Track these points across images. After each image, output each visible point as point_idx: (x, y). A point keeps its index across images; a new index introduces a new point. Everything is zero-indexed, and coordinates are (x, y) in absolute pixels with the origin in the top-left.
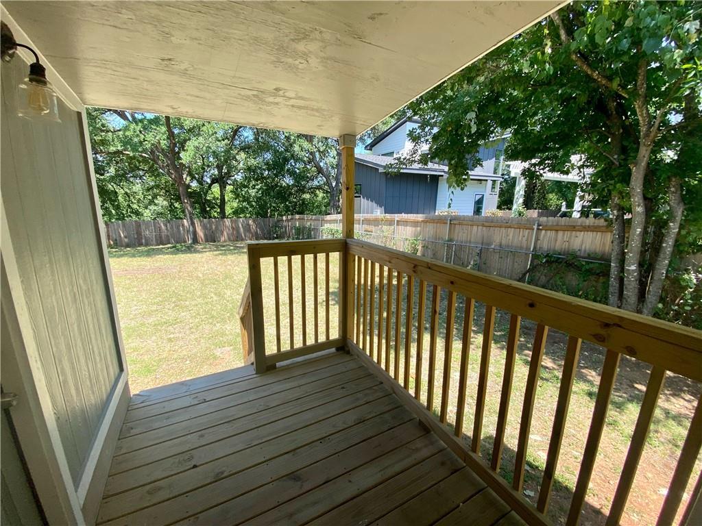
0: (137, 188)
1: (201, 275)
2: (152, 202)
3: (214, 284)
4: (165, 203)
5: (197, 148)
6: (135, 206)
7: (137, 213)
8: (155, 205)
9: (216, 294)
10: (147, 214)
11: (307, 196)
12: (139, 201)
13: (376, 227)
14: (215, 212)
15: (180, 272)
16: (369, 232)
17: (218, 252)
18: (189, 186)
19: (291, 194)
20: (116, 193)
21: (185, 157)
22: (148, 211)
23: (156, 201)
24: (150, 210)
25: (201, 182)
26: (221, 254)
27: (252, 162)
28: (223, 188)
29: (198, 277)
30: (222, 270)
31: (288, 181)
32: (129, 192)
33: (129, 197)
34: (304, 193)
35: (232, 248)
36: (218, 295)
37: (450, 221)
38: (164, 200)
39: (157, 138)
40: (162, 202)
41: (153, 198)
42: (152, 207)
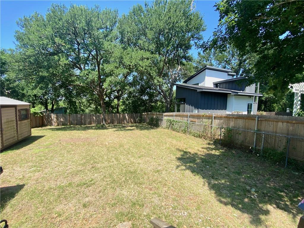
0: (84, 100)
1: (107, 144)
2: (89, 106)
3: (114, 151)
4: (95, 106)
5: (110, 81)
6: (82, 108)
7: (83, 111)
8: (91, 107)
9: (115, 159)
10: (87, 111)
11: (153, 104)
12: (84, 105)
13: (199, 120)
14: (114, 110)
15: (97, 141)
16: (194, 122)
17: (115, 129)
18: (105, 100)
19: (147, 103)
20: (76, 102)
21: (105, 85)
22: (87, 110)
23: (91, 106)
24: (88, 109)
25: (109, 98)
26: (116, 130)
27: (131, 90)
28: (119, 100)
29: (106, 145)
30: (118, 141)
31: (146, 98)
32: (81, 102)
33: (80, 104)
34: (152, 103)
35: (121, 127)
36: (117, 159)
37: (258, 118)
38: (94, 105)
39: (93, 77)
40: (93, 106)
41: (90, 104)
42: (89, 108)
